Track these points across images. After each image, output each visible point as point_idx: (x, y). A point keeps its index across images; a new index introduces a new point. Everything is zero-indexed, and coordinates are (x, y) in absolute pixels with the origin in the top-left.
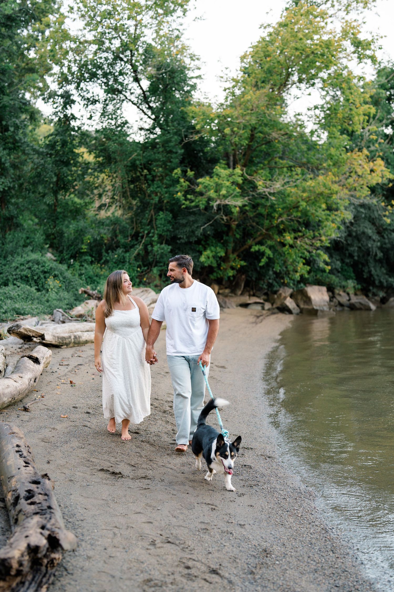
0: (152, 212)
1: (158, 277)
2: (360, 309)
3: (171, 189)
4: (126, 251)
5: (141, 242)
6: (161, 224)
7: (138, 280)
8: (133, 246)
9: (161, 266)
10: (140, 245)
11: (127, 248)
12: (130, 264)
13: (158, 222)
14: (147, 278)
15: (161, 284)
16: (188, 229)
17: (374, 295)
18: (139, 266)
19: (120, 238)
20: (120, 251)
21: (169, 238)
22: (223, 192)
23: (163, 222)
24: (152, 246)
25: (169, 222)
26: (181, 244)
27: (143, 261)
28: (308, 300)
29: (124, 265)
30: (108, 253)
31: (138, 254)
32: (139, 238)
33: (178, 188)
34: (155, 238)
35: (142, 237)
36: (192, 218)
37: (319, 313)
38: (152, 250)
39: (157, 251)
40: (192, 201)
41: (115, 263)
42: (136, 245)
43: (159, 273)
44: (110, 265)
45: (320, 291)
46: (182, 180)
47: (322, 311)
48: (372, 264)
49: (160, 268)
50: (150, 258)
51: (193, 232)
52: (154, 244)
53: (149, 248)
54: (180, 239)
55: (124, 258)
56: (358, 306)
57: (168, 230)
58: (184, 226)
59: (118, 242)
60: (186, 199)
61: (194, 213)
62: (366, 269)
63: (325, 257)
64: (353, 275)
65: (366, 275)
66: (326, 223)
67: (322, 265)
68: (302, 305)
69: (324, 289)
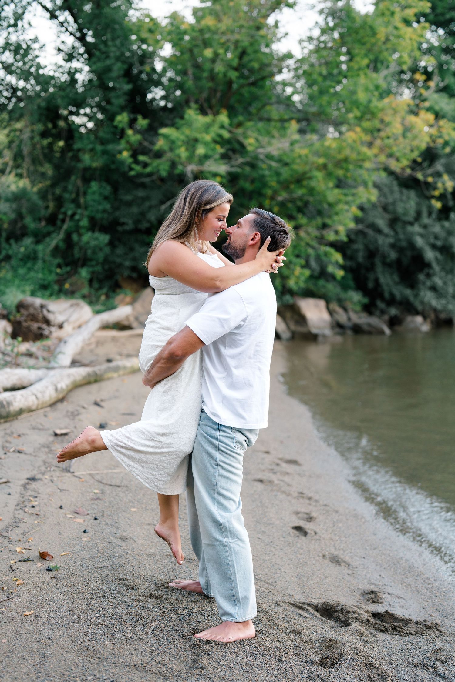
0: (79, 183)
1: (86, 283)
2: (369, 333)
3: (110, 147)
4: (38, 242)
5: (61, 228)
6: (94, 201)
7: (56, 287)
8: (49, 234)
9: (93, 266)
10: (59, 234)
11: (39, 238)
12: (44, 261)
13: (89, 198)
14: (71, 285)
15: (90, 293)
16: (135, 210)
17: (383, 312)
18: (59, 266)
19: (28, 221)
20: (28, 241)
21: (105, 223)
22: (201, 150)
23: (96, 197)
24: (80, 235)
25: (106, 198)
26: (125, 232)
27: (64, 257)
28: (301, 319)
29: (34, 264)
30: (10, 245)
31: (57, 248)
32: (59, 223)
33: (123, 144)
34: (85, 222)
35: (63, 221)
36: (141, 193)
37: (320, 339)
38: (80, 240)
39: (88, 243)
40: (145, 165)
41: (21, 260)
42: (53, 232)
43: (89, 276)
44: (14, 262)
45: (317, 306)
46: (130, 132)
47: (324, 336)
48: (379, 268)
49: (91, 269)
50: (77, 253)
51: (143, 214)
52: (82, 231)
53: (75, 237)
54: (123, 224)
55: (35, 252)
56: (366, 328)
57: (104, 211)
58: (129, 204)
59: (24, 227)
60: (136, 162)
61: (143, 186)
62: (371, 276)
63: (338, 257)
64: (352, 283)
65: (371, 285)
66: (341, 206)
67: (330, 269)
68: (293, 327)
69: (322, 303)
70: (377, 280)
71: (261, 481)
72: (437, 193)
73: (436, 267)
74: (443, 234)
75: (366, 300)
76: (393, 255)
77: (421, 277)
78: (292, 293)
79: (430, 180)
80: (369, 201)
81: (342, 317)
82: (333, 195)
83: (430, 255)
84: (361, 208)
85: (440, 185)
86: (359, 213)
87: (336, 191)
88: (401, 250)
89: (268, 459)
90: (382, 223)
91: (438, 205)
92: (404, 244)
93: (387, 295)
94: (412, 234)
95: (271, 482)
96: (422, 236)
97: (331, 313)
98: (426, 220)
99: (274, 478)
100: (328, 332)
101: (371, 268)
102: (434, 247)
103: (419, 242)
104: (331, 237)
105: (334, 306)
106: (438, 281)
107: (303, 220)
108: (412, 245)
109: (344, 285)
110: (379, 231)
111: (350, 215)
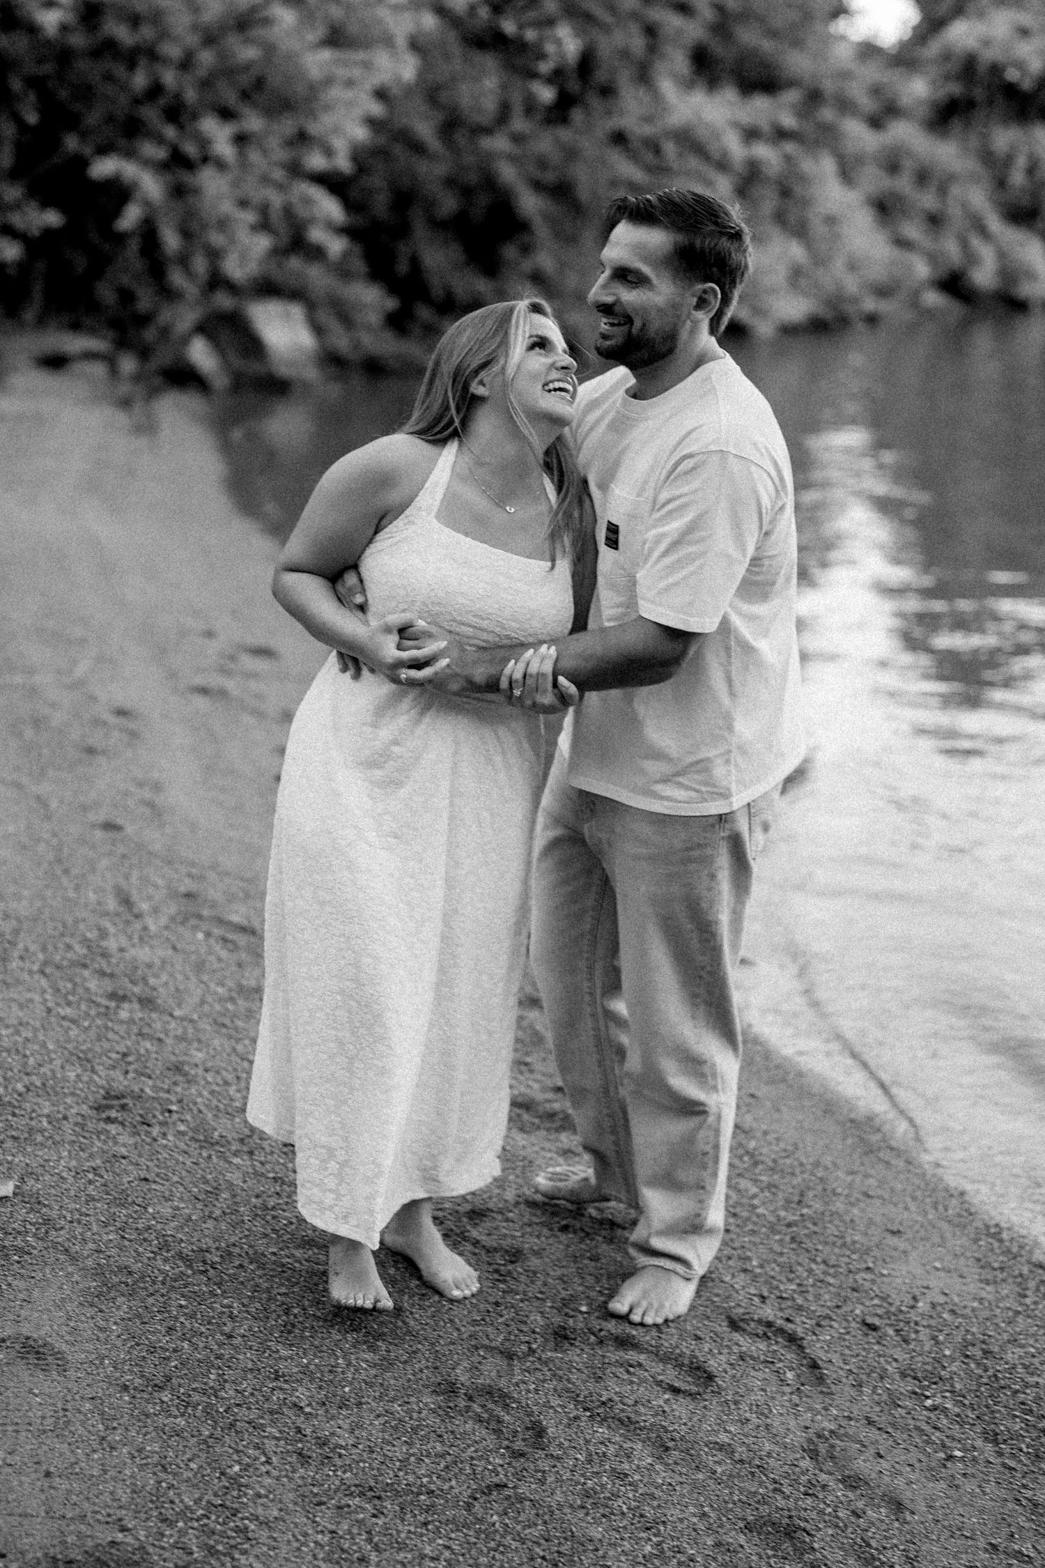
2: (399, 374)
28: (253, 345)
45: (288, 315)
62: (403, 250)
63: (329, 207)
64: (359, 265)
65: (403, 268)
66: (335, 93)
67: (317, 235)
68: (237, 363)
69: (297, 311)
70: (415, 261)
71: (204, 691)
72: (545, 67)
73: (542, 231)
74: (555, 157)
75: (391, 304)
76: (448, 204)
77: (510, 252)
78: (232, 287)
79: (530, 35)
80: (398, 80)
81: (341, 341)
82: (317, 62)
83: (530, 203)
84: (381, 94)
85: (550, 48)
86: (377, 109)
87: (326, 55)
88: (466, 192)
89: (213, 647)
90: (425, 129)
91: (546, 94)
92: (472, 178)
93: (437, 292)
94: (490, 156)
95: (223, 694)
96: (512, 159)
97: (318, 329)
98: (519, 124)
99: (231, 685)
100: (311, 374)
101: (403, 230)
102: (538, 186)
103: (508, 173)
104: (316, 161)
105: (324, 316)
106: (545, 260)
107: (253, 122)
108: (490, 182)
109: (343, 271)
110: (418, 148)
111: (358, 112)
